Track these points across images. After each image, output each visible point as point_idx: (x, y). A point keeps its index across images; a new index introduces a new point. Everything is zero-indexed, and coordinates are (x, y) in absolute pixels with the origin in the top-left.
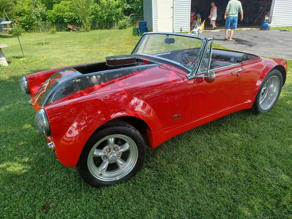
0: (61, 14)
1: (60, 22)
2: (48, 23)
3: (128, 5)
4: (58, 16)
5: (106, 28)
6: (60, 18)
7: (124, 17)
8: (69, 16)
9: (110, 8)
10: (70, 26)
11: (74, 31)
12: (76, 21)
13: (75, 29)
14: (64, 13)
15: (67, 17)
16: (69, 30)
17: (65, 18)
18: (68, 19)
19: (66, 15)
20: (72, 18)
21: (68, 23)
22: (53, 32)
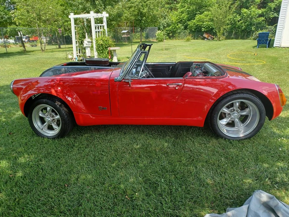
0: (200, 23)
1: (198, 31)
2: (187, 31)
3: (275, 14)
4: (198, 25)
5: (242, 38)
6: (199, 27)
7: (267, 27)
8: (207, 25)
9: (250, 18)
10: (205, 35)
11: (208, 40)
12: (213, 30)
13: (209, 38)
14: (203, 23)
15: (205, 27)
16: (204, 38)
17: (203, 27)
18: (206, 28)
19: (205, 24)
20: (209, 27)
21: (204, 31)
22: (188, 40)
